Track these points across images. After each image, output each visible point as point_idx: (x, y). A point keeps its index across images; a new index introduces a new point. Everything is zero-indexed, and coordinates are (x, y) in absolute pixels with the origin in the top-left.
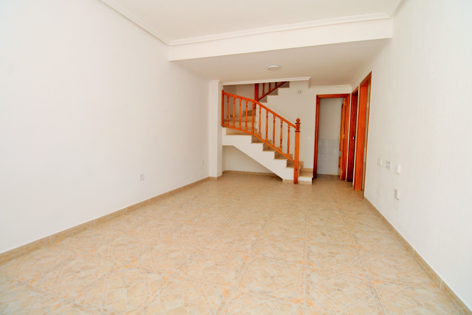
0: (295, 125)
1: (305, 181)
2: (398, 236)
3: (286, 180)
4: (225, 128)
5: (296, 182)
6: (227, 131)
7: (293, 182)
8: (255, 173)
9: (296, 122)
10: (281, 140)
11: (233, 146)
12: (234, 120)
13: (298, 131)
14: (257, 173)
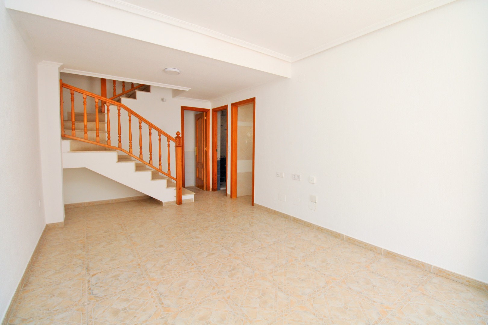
0: (175, 138)
1: (188, 199)
2: (320, 229)
3: (167, 203)
4: (70, 140)
5: (179, 202)
6: (71, 146)
7: (176, 203)
8: (108, 201)
9: (176, 136)
10: (160, 157)
11: (85, 168)
12: (86, 129)
13: (179, 145)
14: (112, 200)
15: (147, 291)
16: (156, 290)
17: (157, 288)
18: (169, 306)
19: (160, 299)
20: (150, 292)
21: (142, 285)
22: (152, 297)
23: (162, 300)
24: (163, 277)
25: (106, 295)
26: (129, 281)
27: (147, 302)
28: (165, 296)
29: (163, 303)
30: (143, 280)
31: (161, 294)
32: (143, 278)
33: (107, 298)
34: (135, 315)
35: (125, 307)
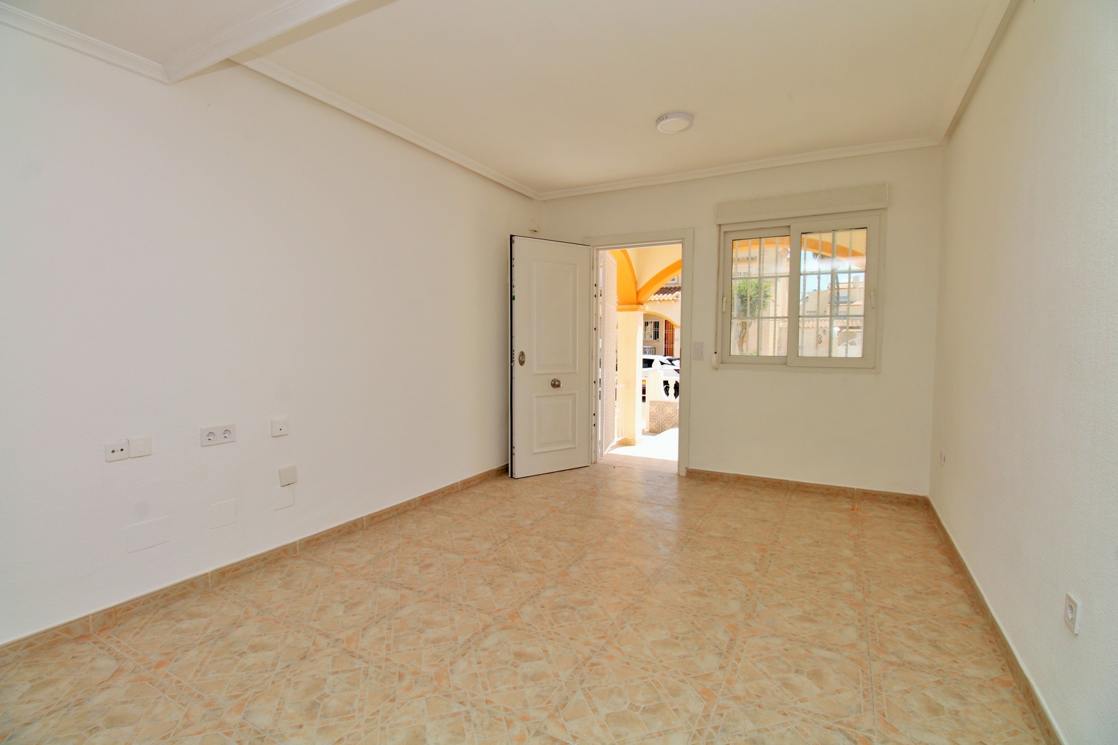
15: (739, 677)
16: (721, 668)
17: (716, 669)
18: (725, 631)
19: (730, 648)
20: (736, 670)
21: (737, 698)
22: (739, 660)
23: (728, 646)
24: (681, 684)
25: (828, 728)
26: (759, 731)
27: (753, 658)
28: (717, 647)
29: (731, 640)
30: (727, 708)
31: (721, 654)
32: (722, 715)
33: (827, 717)
34: (785, 652)
35: (795, 675)
